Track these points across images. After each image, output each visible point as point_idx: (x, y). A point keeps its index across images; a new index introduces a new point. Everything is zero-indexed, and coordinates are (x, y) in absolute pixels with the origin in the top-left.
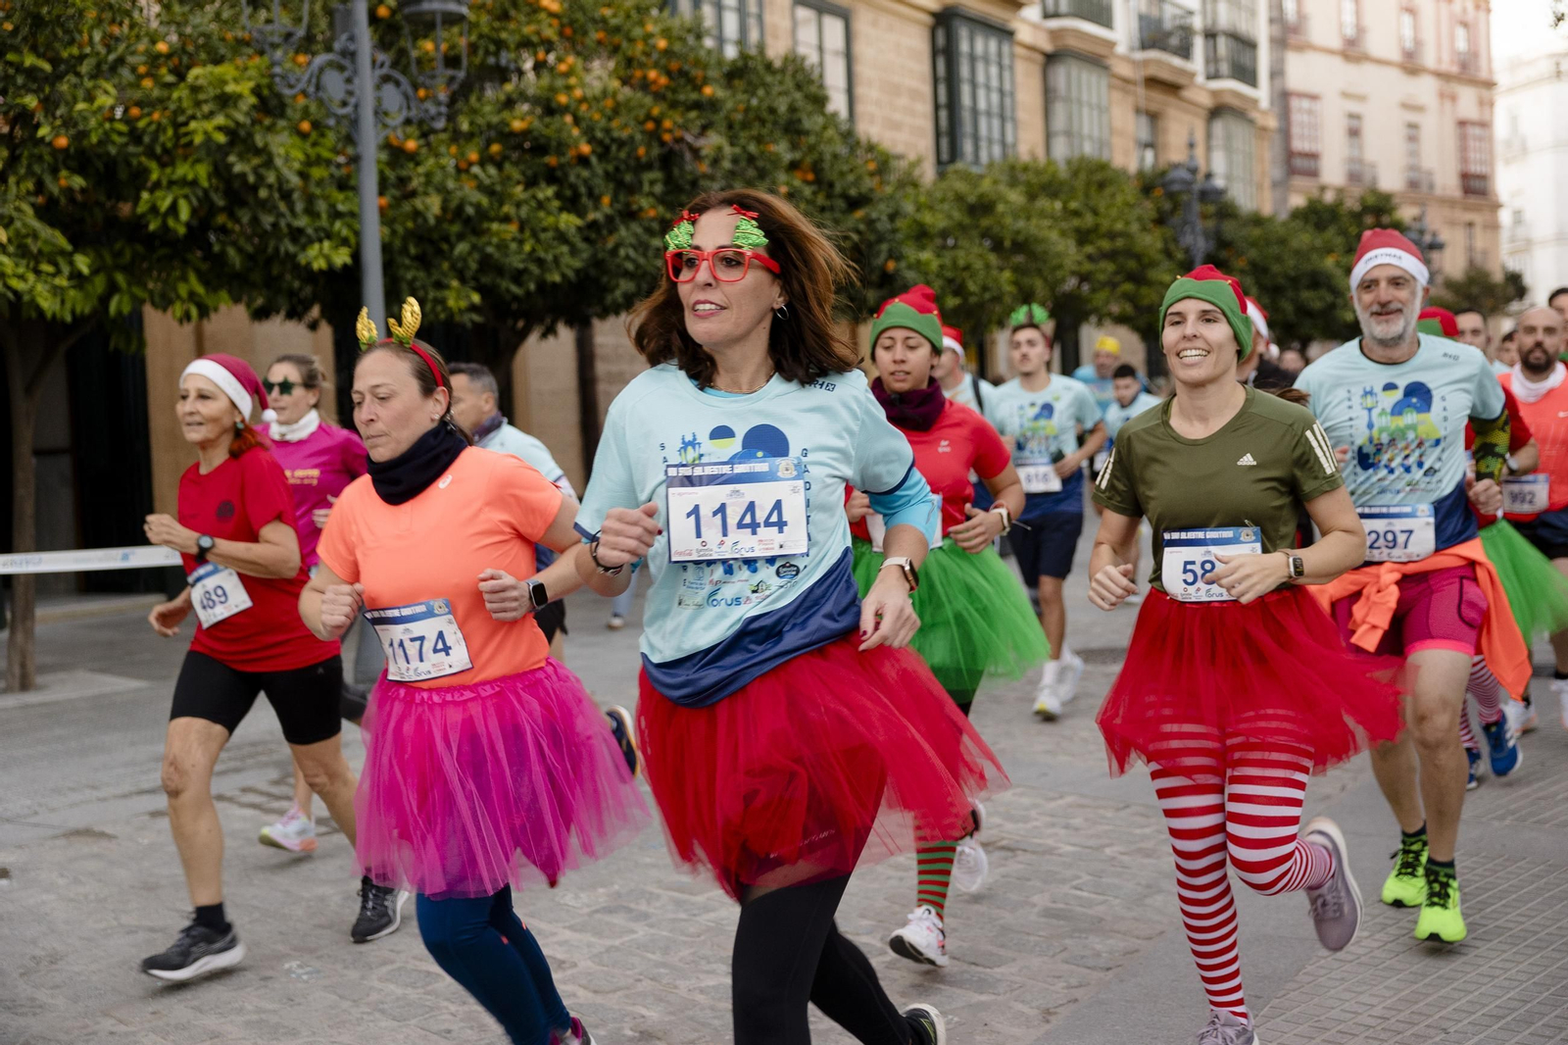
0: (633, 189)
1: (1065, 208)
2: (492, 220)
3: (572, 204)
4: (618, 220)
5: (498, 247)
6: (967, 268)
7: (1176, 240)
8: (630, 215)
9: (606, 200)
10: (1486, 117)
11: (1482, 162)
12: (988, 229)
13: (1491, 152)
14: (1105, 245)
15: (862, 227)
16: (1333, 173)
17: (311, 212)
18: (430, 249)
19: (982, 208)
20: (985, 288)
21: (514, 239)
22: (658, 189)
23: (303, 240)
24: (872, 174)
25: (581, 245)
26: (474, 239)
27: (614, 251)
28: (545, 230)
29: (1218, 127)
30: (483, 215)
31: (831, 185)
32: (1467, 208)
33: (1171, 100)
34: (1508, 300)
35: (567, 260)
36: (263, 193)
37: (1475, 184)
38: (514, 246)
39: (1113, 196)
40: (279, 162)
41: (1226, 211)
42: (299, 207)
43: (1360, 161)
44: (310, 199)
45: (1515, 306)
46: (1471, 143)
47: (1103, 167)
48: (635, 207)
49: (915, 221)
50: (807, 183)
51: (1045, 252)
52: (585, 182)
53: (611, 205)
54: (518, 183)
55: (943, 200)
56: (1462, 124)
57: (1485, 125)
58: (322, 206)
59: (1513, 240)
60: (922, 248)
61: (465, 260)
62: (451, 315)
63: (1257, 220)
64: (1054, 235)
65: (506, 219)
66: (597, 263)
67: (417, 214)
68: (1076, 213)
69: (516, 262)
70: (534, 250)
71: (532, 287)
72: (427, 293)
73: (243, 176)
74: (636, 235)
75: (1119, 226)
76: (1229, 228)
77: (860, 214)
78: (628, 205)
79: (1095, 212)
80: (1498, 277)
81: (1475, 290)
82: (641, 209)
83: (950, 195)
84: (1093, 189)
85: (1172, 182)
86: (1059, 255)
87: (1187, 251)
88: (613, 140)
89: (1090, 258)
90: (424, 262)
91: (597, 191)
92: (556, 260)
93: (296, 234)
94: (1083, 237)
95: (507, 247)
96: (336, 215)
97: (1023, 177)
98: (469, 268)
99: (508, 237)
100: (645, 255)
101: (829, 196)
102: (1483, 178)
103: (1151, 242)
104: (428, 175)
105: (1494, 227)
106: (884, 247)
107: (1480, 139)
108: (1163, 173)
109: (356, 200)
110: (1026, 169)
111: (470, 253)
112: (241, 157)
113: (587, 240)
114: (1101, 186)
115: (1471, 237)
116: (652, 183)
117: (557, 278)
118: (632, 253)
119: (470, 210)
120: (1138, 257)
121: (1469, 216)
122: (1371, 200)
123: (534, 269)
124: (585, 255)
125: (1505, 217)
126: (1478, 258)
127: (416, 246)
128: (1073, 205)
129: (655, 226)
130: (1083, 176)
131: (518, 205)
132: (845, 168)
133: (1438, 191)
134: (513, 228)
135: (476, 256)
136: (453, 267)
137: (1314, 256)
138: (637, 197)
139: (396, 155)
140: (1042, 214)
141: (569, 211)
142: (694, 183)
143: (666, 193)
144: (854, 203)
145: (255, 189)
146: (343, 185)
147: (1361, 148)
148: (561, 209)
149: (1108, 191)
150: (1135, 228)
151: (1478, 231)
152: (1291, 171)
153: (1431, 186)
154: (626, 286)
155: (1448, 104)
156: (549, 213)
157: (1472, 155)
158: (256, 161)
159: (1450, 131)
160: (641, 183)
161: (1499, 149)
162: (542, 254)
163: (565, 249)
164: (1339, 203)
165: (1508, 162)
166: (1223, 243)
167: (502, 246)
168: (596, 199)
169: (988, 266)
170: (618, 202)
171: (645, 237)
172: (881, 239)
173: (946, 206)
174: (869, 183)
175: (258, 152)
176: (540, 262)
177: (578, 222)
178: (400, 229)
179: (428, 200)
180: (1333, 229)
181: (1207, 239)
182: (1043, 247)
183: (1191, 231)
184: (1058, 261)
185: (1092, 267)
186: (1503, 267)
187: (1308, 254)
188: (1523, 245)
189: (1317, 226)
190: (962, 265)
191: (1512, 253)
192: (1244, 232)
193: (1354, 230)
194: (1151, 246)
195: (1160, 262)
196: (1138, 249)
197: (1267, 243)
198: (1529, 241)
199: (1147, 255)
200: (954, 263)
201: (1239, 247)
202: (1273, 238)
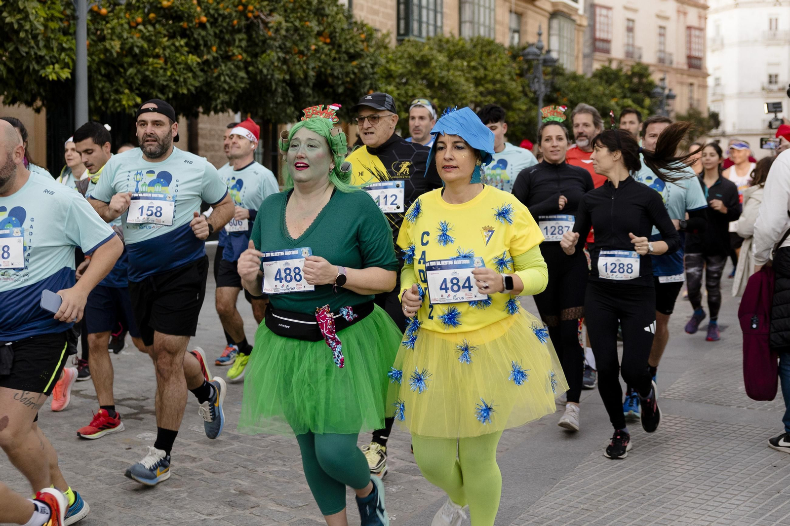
0: (229, 44)
1: (469, 66)
2: (149, 57)
3: (195, 49)
4: (220, 60)
5: (152, 72)
7: (529, 86)
8: (227, 58)
9: (214, 49)
10: (702, 26)
11: (699, 50)
12: (427, 75)
13: (704, 44)
14: (490, 86)
15: (356, 70)
16: (618, 51)
17: (48, 47)
18: (113, 71)
19: (424, 63)
21: (161, 68)
22: (244, 44)
23: (43, 63)
24: (363, 41)
25: (200, 74)
26: (139, 67)
27: (218, 78)
28: (179, 64)
29: (555, 23)
30: (143, 52)
31: (340, 46)
32: (690, 76)
33: (530, 6)
34: (710, 128)
35: (191, 81)
36: (22, 35)
37: (694, 62)
38: (161, 72)
39: (496, 60)
40: (32, 17)
41: (557, 71)
42: (41, 44)
43: (633, 46)
44: (48, 40)
45: (714, 132)
46: (693, 39)
47: (491, 43)
48: (230, 54)
49: (386, 69)
50: (325, 43)
51: (457, 90)
52: (203, 37)
53: (217, 52)
54: (165, 36)
55: (401, 58)
56: (689, 28)
57: (701, 30)
58: (55, 44)
59: (714, 94)
60: (389, 84)
61: (133, 78)
62: (124, 109)
63: (574, 77)
64: (462, 80)
65: (157, 56)
66: (208, 84)
67: (106, 50)
68: (474, 68)
69: (162, 81)
70: (172, 74)
71: (171, 95)
72: (110, 96)
73: (11, 24)
74: (230, 69)
75: (498, 77)
76: (559, 81)
77: (355, 63)
78: (226, 52)
79: (485, 69)
80: (705, 115)
82: (234, 54)
83: (406, 55)
84: (485, 54)
85: (528, 54)
86: (464, 91)
87: (535, 93)
88: (220, 15)
89: (481, 93)
90: (109, 78)
91: (209, 43)
92: (185, 81)
93: (39, 59)
94: (478, 82)
95: (157, 72)
96: (62, 49)
97: (445, 46)
98: (135, 83)
99: (159, 66)
100: (235, 81)
101: (338, 52)
102: (699, 59)
103: (515, 87)
104: (113, 29)
105: (704, 87)
106: (368, 82)
107: (698, 37)
108: (524, 49)
109: (74, 41)
110: (448, 41)
111: (136, 75)
112: (10, 14)
113: (202, 70)
114: (489, 53)
115: (691, 91)
116: (240, 40)
117: (185, 92)
118: (227, 78)
119: (137, 50)
120: (508, 95)
121: (691, 80)
122: (636, 69)
123: (172, 84)
124: (201, 79)
125: (710, 81)
126: (695, 103)
127: (105, 69)
128: (473, 64)
129: (242, 65)
130: (479, 47)
131: (164, 49)
132: (348, 37)
133: (674, 65)
134: (161, 61)
135: (140, 76)
136: (126, 82)
137: (605, 99)
138: (231, 48)
139: (95, 16)
140: (456, 68)
141: (193, 54)
142: (264, 42)
143: (248, 46)
144: (352, 57)
145: (17, 32)
146: (65, 32)
147: (633, 37)
148: (189, 53)
149: (493, 57)
150: (507, 78)
151: (695, 88)
152: (595, 49)
153: (671, 63)
154: (223, 97)
155: (682, 16)
156: (182, 54)
157: (693, 46)
158: (19, 16)
159: (682, 32)
160: (234, 40)
161: (709, 43)
162: (177, 78)
163: (190, 75)
164: (620, 70)
165: (713, 51)
166: (555, 89)
167: (155, 72)
168: (209, 48)
170: (221, 50)
171: (236, 71)
172: (366, 78)
173: (403, 61)
174: (361, 46)
175: (20, 11)
176: (176, 82)
177: (199, 60)
178: (97, 59)
179: (113, 43)
180: (615, 84)
181: (546, 86)
182: (456, 86)
183: (538, 82)
184: (463, 95)
185: (483, 99)
186: (709, 109)
187: (601, 97)
188: (719, 98)
189: (607, 82)
190: (410, 94)
191: (713, 101)
192: (567, 83)
193: (627, 86)
194: (515, 89)
195: (520, 98)
196: (508, 90)
197: (579, 90)
198: (723, 95)
199: (513, 94)
200: (406, 93)
201: (564, 92)
202: (582, 88)
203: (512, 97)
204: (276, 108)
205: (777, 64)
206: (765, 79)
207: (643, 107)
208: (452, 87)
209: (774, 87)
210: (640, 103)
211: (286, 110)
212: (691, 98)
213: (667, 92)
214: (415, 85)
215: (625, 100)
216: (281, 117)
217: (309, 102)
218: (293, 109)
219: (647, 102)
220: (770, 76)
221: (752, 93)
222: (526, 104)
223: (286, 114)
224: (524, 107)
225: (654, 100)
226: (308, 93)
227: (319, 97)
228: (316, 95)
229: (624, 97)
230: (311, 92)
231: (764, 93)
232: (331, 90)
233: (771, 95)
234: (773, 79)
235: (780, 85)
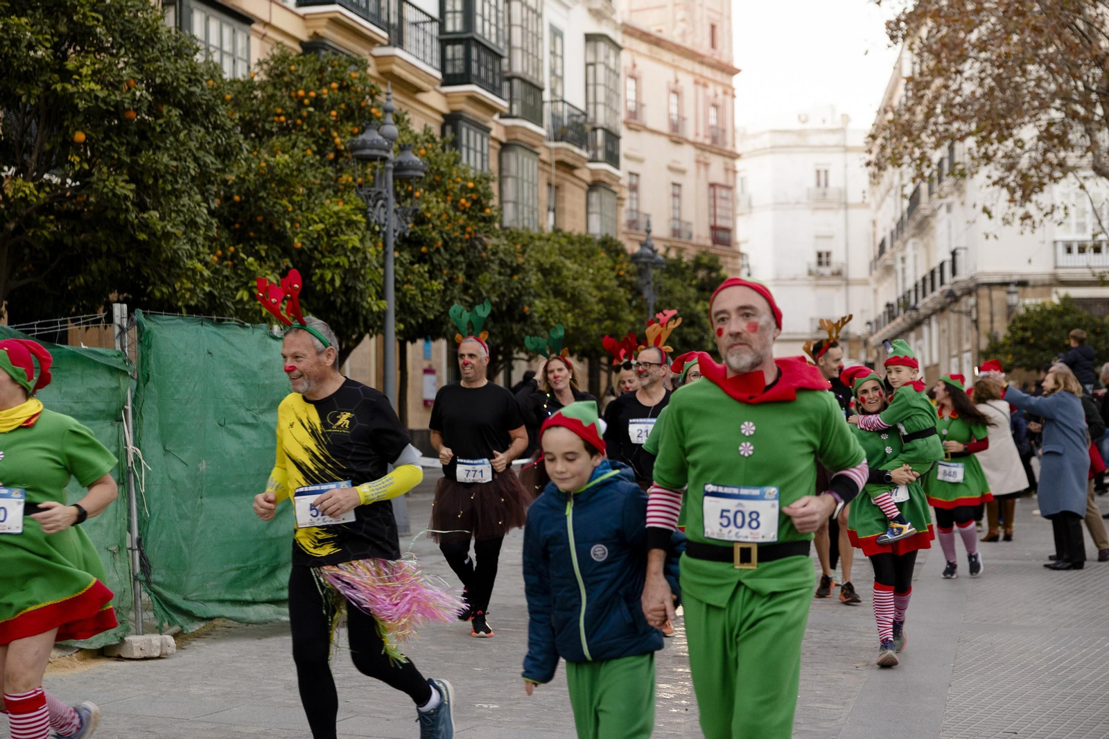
10: (731, 184)
11: (727, 219)
13: (734, 209)
37: (721, 234)
43: (637, 211)
46: (719, 202)
56: (712, 185)
57: (729, 188)
102: (727, 230)
107: (726, 199)
133: (695, 239)
147: (637, 199)
153: (690, 237)
155: (702, 168)
157: (719, 211)
159: (704, 188)
205: (830, 237)
206: (813, 259)
209: (826, 270)
220: (820, 255)
221: (794, 279)
231: (812, 278)
233: (821, 282)
234: (823, 258)
235: (834, 268)
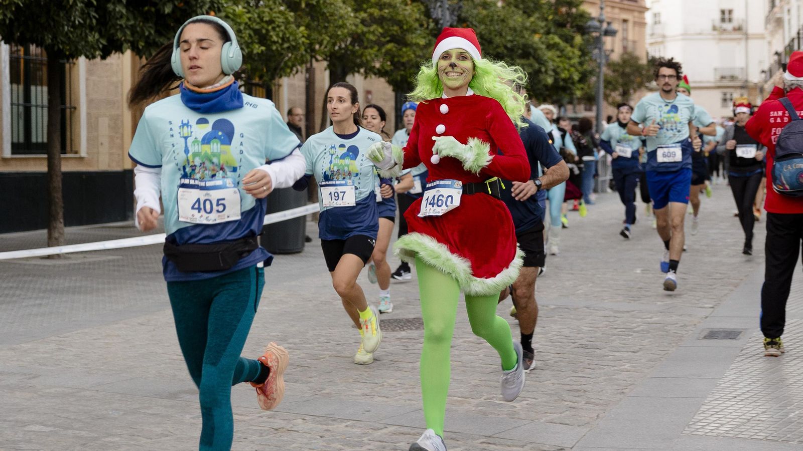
6: (271, 22)
7: (427, 14)
14: (376, 12)
20: (284, 39)
32: (623, 9)
51: (332, 15)
59: (652, 35)
80: (644, 61)
81: (628, 70)
86: (341, 17)
87: (436, 22)
89: (363, 22)
105: (642, 24)
115: (626, 30)
120: (399, 23)
121: (625, 16)
125: (649, 18)
126: (630, 46)
137: (526, 34)
151: (630, 25)
169: (287, 22)
180: (537, 15)
181: (452, 13)
182: (331, 9)
183: (440, 6)
184: (340, 22)
185: (365, 29)
186: (647, 53)
187: (521, 31)
188: (660, 40)
189: (525, 12)
190: (266, 19)
191: (652, 44)
192: (475, 11)
193: (551, 17)
194: (410, 15)
195: (416, 29)
196: (400, 17)
197: (491, 21)
198: (664, 36)
199: (407, 22)
200: (261, 18)
201: (471, 23)
202: (496, 18)
203: (405, 27)
204: (71, 32)
206: (717, 16)
207: (572, 46)
208: (325, 11)
209: (728, 26)
210: (569, 40)
211: (86, 36)
212: (625, 39)
213: (605, 26)
214: (273, 7)
215: (551, 36)
216: (80, 48)
217: (121, 25)
218: (97, 36)
219: (578, 39)
220: (723, 12)
221: (700, 34)
222: (424, 38)
223: (87, 42)
224: (422, 42)
225: (586, 37)
226: (120, 11)
227: (135, 19)
228: (131, 16)
229: (548, 33)
230: (124, 11)
231: (715, 33)
232: (153, 9)
233: (724, 36)
234: (726, 15)
235: (735, 24)
